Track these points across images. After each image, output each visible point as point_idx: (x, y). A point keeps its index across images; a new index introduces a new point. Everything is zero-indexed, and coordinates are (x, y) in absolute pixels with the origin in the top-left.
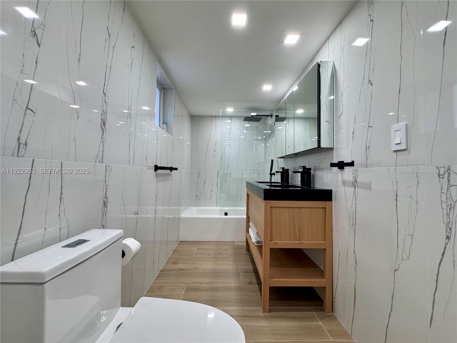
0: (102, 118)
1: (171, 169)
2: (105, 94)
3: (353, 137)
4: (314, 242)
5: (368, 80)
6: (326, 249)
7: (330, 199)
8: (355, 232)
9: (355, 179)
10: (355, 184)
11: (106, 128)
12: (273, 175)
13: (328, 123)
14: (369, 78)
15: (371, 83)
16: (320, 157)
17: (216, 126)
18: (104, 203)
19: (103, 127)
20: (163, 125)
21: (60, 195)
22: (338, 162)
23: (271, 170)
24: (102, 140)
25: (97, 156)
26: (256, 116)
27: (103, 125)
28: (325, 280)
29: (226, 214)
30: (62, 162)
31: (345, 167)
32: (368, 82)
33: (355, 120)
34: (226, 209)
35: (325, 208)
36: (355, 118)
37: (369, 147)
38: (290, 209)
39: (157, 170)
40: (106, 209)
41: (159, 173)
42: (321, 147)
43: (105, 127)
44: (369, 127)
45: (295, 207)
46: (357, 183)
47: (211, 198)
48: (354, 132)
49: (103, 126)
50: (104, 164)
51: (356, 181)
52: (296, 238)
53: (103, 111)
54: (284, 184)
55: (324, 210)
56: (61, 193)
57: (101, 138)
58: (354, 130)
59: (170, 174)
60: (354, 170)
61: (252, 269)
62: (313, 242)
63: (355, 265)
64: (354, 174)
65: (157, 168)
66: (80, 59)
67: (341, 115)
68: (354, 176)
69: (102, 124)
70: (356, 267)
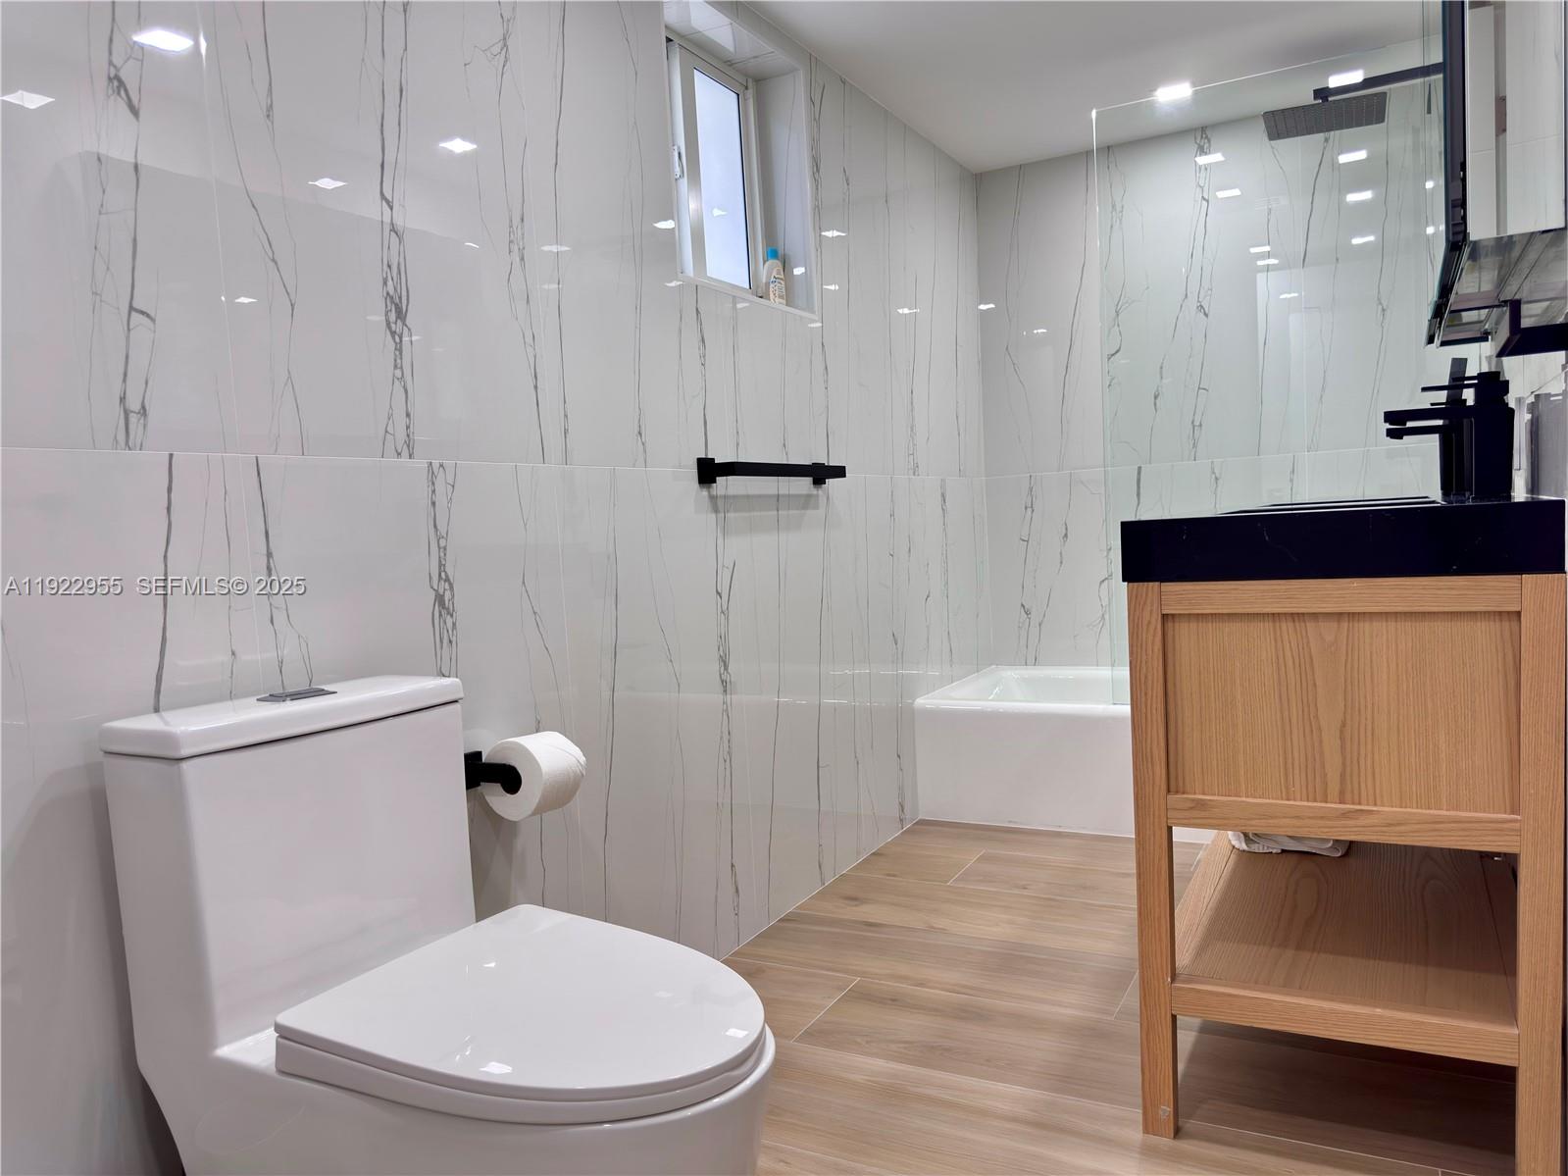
0: (388, 294)
1: (821, 474)
2: (388, 202)
4: (1441, 812)
6: (1517, 857)
7: (1549, 559)
11: (409, 329)
17: (1114, 206)
18: (440, 599)
19: (398, 327)
20: (767, 264)
21: (266, 561)
24: (398, 373)
25: (386, 432)
27: (398, 317)
30: (257, 458)
35: (1517, 614)
38: (1284, 624)
39: (715, 482)
40: (449, 621)
41: (731, 492)
43: (404, 324)
47: (1104, 617)
49: (396, 323)
50: (420, 463)
52: (1325, 785)
53: (389, 266)
56: (269, 555)
57: (396, 367)
59: (809, 496)
62: (1430, 811)
65: (708, 471)
66: (271, 106)
69: (393, 316)
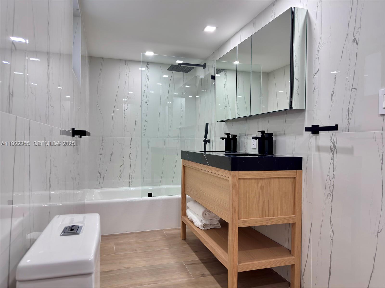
3: (332, 98)
4: (284, 216)
5: (353, 38)
6: (295, 223)
7: (300, 168)
8: (332, 201)
9: (334, 145)
10: (333, 149)
12: (207, 143)
13: (298, 81)
14: (354, 36)
15: (356, 41)
16: (285, 120)
17: (127, 74)
22: (312, 126)
23: (206, 136)
26: (183, 64)
28: (294, 257)
29: (150, 195)
31: (321, 132)
32: (353, 40)
33: (335, 80)
34: (150, 189)
35: (295, 178)
36: (335, 78)
37: (352, 110)
38: (259, 180)
39: (75, 136)
42: (293, 108)
44: (352, 88)
45: (264, 178)
46: (336, 148)
47: (121, 175)
48: (333, 93)
51: (335, 147)
52: (265, 213)
54: (230, 153)
55: (293, 179)
58: (333, 91)
60: (333, 135)
61: (198, 259)
62: (282, 216)
63: (331, 235)
64: (332, 139)
67: (316, 74)
68: (332, 141)
70: (333, 237)
